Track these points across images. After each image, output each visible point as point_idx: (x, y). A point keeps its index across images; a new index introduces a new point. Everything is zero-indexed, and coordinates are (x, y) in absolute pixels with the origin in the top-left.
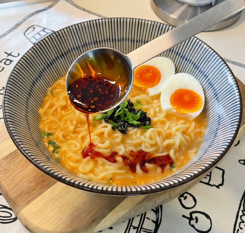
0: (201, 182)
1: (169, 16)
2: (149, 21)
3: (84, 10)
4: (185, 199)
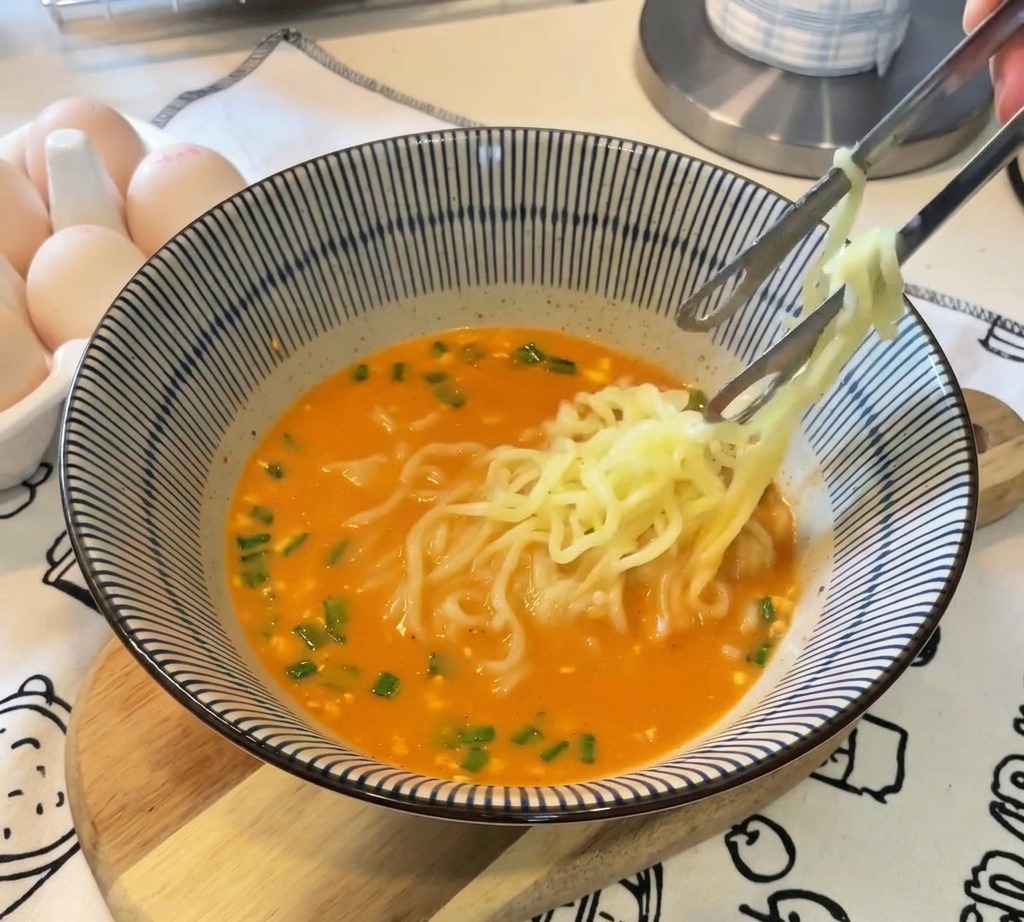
0: (815, 776)
1: (707, 117)
2: (625, 144)
3: (371, 85)
4: (750, 842)
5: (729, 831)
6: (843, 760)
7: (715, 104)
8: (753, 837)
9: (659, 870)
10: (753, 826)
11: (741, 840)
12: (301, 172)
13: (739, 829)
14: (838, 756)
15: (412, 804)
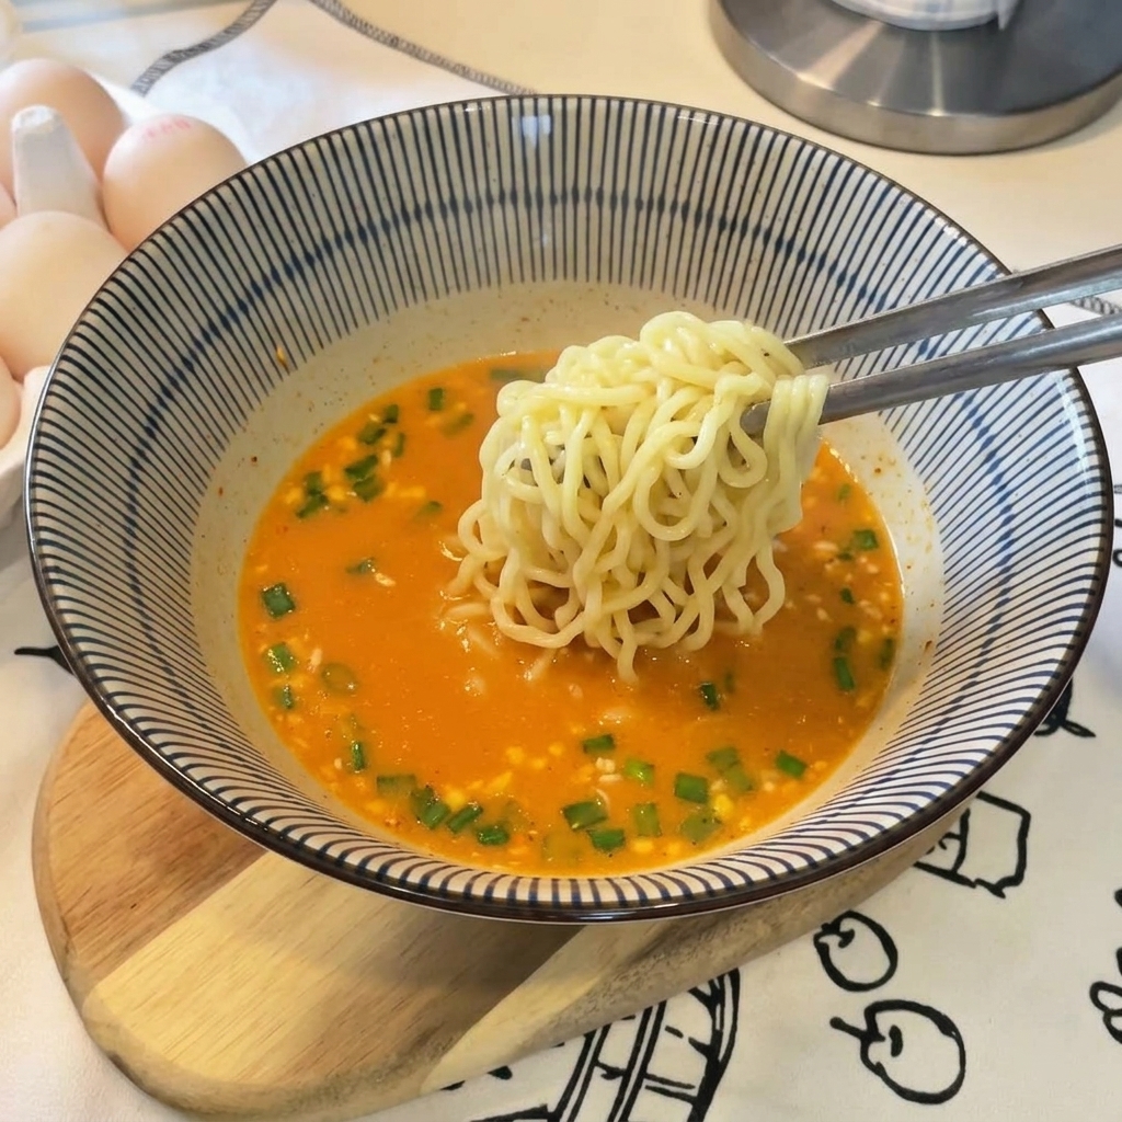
0: (920, 865)
1: (796, 79)
2: (697, 114)
3: (394, 42)
4: (842, 945)
5: (819, 930)
6: (954, 846)
7: (804, 63)
8: (847, 938)
9: (735, 976)
10: (846, 925)
11: (832, 941)
12: (311, 149)
13: (832, 928)
14: (946, 841)
15: (444, 899)
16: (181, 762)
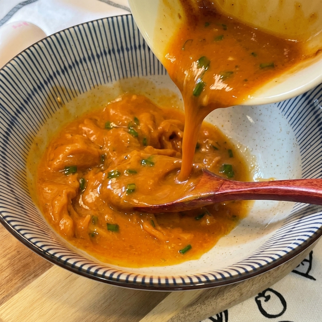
5: (257, 295)
6: (307, 264)
8: (268, 298)
9: (226, 312)
10: (267, 294)
11: (262, 299)
13: (262, 295)
14: (304, 263)
16: (22, 232)
